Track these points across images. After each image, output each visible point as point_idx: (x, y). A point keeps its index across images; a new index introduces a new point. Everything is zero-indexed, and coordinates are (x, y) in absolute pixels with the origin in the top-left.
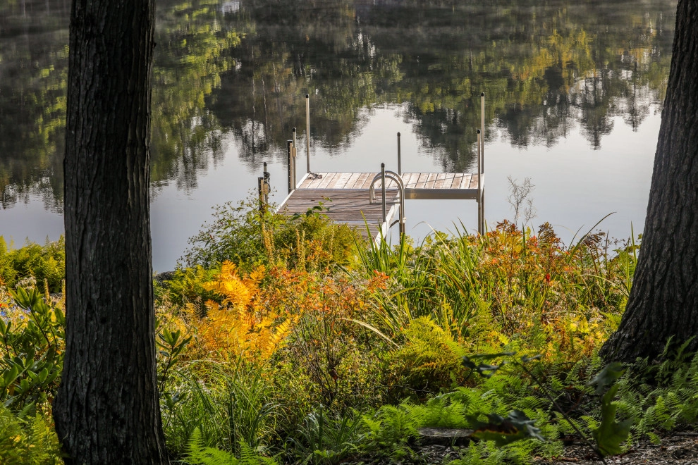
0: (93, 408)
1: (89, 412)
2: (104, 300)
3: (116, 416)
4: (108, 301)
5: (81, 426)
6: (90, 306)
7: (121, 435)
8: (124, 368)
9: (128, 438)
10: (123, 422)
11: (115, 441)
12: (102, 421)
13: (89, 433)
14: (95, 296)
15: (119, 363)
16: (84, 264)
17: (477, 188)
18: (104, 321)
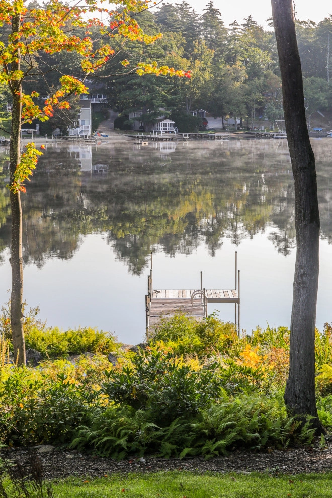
0: (301, 396)
1: (299, 398)
2: (305, 365)
3: (307, 399)
4: (306, 365)
5: (296, 402)
6: (301, 367)
7: (309, 404)
8: (310, 385)
9: (310, 405)
10: (309, 400)
11: (307, 406)
12: (304, 400)
13: (299, 404)
14: (302, 364)
15: (309, 383)
16: (299, 354)
17: (238, 297)
18: (305, 371)
